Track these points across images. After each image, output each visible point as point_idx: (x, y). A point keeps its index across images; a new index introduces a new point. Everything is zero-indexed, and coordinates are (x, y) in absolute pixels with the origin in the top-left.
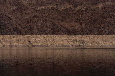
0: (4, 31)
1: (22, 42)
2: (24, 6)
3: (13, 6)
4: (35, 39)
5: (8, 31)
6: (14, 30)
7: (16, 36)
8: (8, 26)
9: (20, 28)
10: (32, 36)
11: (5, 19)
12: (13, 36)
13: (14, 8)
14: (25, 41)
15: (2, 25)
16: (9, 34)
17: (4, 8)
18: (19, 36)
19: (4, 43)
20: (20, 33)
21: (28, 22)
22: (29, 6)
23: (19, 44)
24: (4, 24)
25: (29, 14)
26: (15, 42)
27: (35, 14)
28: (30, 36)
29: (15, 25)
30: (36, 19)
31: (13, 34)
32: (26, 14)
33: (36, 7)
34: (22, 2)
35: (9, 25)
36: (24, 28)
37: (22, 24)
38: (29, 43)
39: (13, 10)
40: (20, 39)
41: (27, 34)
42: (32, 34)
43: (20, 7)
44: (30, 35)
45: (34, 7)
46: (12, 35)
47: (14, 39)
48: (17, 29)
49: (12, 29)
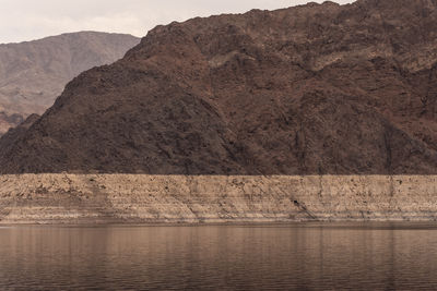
0: (195, 157)
1: (268, 204)
2: (257, 52)
3: (212, 53)
4: (315, 190)
5: (210, 158)
6: (232, 156)
7: (239, 178)
8: (207, 139)
9: (254, 147)
10: (306, 178)
11: (191, 112)
12: (231, 178)
13: (217, 62)
14: (279, 198)
15: (183, 135)
16: (213, 173)
17: (179, 62)
18: (252, 179)
19: (200, 207)
20: (255, 167)
21: (285, 122)
22: (278, 54)
23: (253, 210)
24: (191, 131)
25: (282, 87)
26: (241, 206)
27: (308, 86)
28: (298, 177)
29: (231, 134)
30: (316, 110)
31: (227, 172)
32: (270, 86)
33: (307, 58)
34: (248, 38)
35: (211, 136)
36: (271, 146)
37: (261, 131)
38: (292, 207)
39: (216, 71)
40: (257, 191)
41: (284, 173)
42: (303, 171)
43: (244, 56)
44: (295, 174)
45: (299, 57)
46: (224, 177)
47: (234, 191)
48: (241, 149)
49: (223, 153)
